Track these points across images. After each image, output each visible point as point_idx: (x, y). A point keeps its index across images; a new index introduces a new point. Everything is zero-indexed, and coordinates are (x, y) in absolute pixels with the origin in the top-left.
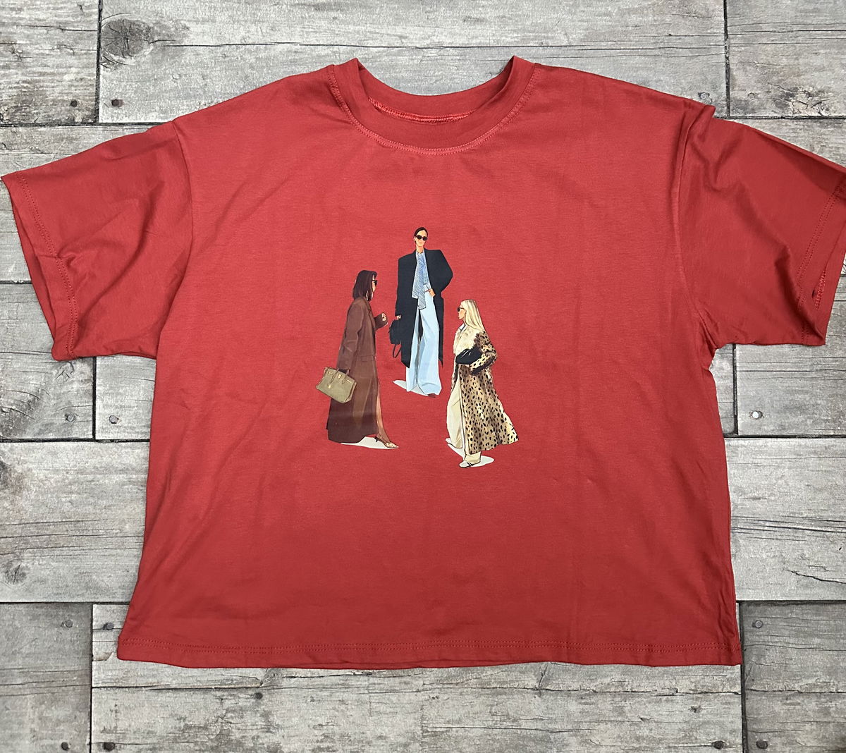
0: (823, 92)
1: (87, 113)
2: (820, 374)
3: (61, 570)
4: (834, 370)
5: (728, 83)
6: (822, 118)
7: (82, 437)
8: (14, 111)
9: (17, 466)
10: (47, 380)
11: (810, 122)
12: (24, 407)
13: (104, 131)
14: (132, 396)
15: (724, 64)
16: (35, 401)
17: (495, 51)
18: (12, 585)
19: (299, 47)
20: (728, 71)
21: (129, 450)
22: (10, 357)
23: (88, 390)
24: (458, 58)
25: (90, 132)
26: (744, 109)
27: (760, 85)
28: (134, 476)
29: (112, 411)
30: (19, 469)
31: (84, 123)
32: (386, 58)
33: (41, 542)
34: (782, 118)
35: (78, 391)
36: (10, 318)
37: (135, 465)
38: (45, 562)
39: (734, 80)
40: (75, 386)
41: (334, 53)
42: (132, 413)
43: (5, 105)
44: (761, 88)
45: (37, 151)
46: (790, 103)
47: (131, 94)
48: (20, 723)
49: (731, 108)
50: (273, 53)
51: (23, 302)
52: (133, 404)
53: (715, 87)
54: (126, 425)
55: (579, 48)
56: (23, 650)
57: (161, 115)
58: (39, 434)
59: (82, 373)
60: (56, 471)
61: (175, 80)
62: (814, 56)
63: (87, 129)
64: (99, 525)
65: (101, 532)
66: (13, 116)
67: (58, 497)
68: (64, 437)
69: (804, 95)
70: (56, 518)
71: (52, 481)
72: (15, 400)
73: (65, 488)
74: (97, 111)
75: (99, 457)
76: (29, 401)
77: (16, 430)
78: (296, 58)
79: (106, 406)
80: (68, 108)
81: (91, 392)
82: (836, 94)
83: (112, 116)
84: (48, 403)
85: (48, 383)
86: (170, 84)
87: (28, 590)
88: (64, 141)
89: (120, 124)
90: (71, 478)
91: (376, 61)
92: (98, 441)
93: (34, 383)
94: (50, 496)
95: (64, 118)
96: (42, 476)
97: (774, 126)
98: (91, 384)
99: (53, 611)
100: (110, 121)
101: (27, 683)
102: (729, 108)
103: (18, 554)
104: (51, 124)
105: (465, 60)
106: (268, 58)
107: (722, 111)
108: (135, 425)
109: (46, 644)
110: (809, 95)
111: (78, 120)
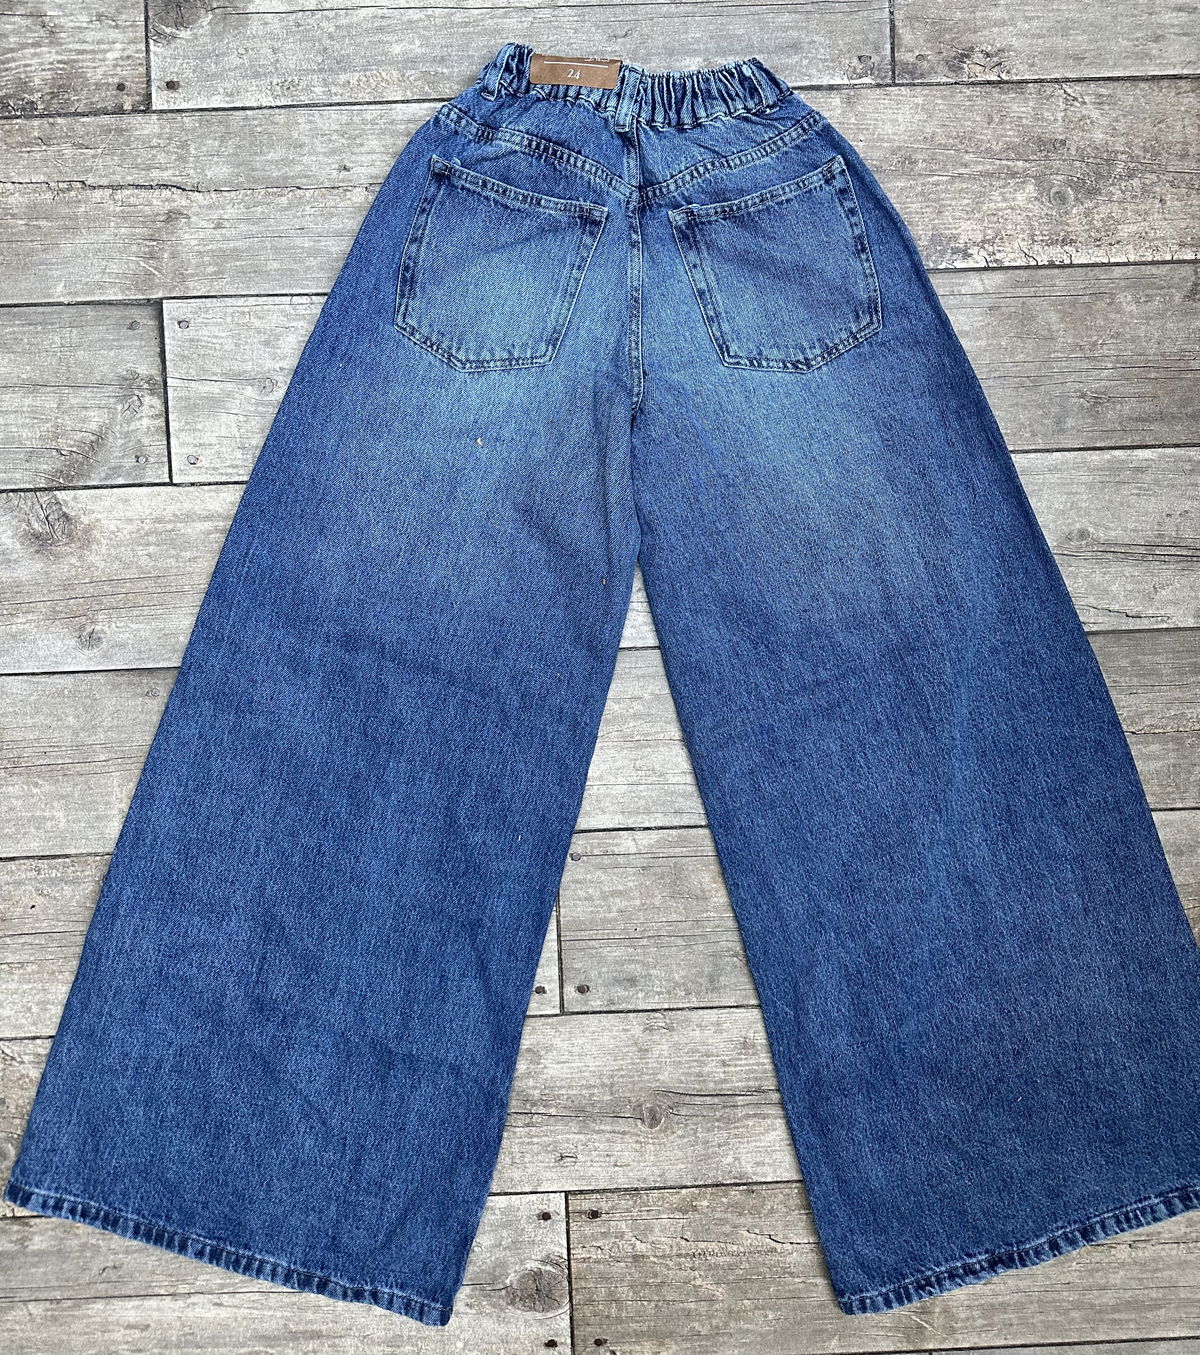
0: (1003, 51)
1: (138, 98)
2: (998, 381)
3: (142, 633)
4: (1015, 377)
5: (892, 43)
6: (1002, 82)
7: (156, 481)
8: (49, 97)
9: (82, 516)
10: (111, 416)
11: (988, 88)
12: (86, 448)
13: (158, 119)
14: (212, 432)
15: (888, 20)
16: (99, 440)
17: (619, 10)
18: (86, 652)
19: (385, 11)
20: (893, 29)
21: (213, 494)
22: (66, 391)
23: (161, 427)
24: (576, 18)
25: (142, 122)
26: (911, 73)
27: (929, 45)
28: (221, 524)
29: (191, 450)
30: (85, 520)
31: (135, 111)
32: (490, 21)
33: (118, 602)
34: (956, 83)
35: (148, 428)
36: (63, 346)
37: (221, 511)
38: (122, 624)
39: (900, 39)
40: (145, 422)
41: (428, 17)
42: (213, 451)
43: (39, 91)
44: (932, 49)
45: (81, 146)
46: (965, 66)
47: (189, 74)
48: (107, 803)
49: (897, 73)
50: (355, 19)
51: (77, 327)
52: (214, 441)
53: (877, 49)
54: (208, 466)
55: (718, 4)
56: (105, 724)
57: (227, 99)
58: (106, 479)
59: (151, 407)
60: (130, 520)
61: (240, 56)
62: (993, 8)
63: (139, 118)
64: (184, 580)
65: (187, 588)
66: (48, 104)
67: (133, 550)
68: (136, 482)
69: (981, 55)
70: (133, 573)
71: (125, 532)
72: (75, 441)
73: (141, 539)
74: (149, 96)
75: (179, 503)
76: (92, 442)
77: (80, 475)
78: (383, 24)
79: (183, 444)
80: (114, 92)
81: (164, 429)
82: (1018, 53)
83: (168, 102)
84: (115, 443)
85: (113, 420)
86: (234, 60)
87: (105, 656)
88: (113, 133)
89: (178, 111)
90: (147, 527)
91: (478, 26)
92: (175, 485)
93: (96, 420)
94: (123, 549)
95: (110, 105)
96: (113, 528)
97: (947, 93)
98: (163, 419)
99: (136, 679)
100: (165, 107)
101: (111, 759)
102: (894, 73)
103: (91, 616)
104: (96, 113)
105: (584, 21)
106: (350, 26)
107: (885, 77)
108: (217, 466)
109: (130, 715)
110: (988, 55)
111: (127, 106)
